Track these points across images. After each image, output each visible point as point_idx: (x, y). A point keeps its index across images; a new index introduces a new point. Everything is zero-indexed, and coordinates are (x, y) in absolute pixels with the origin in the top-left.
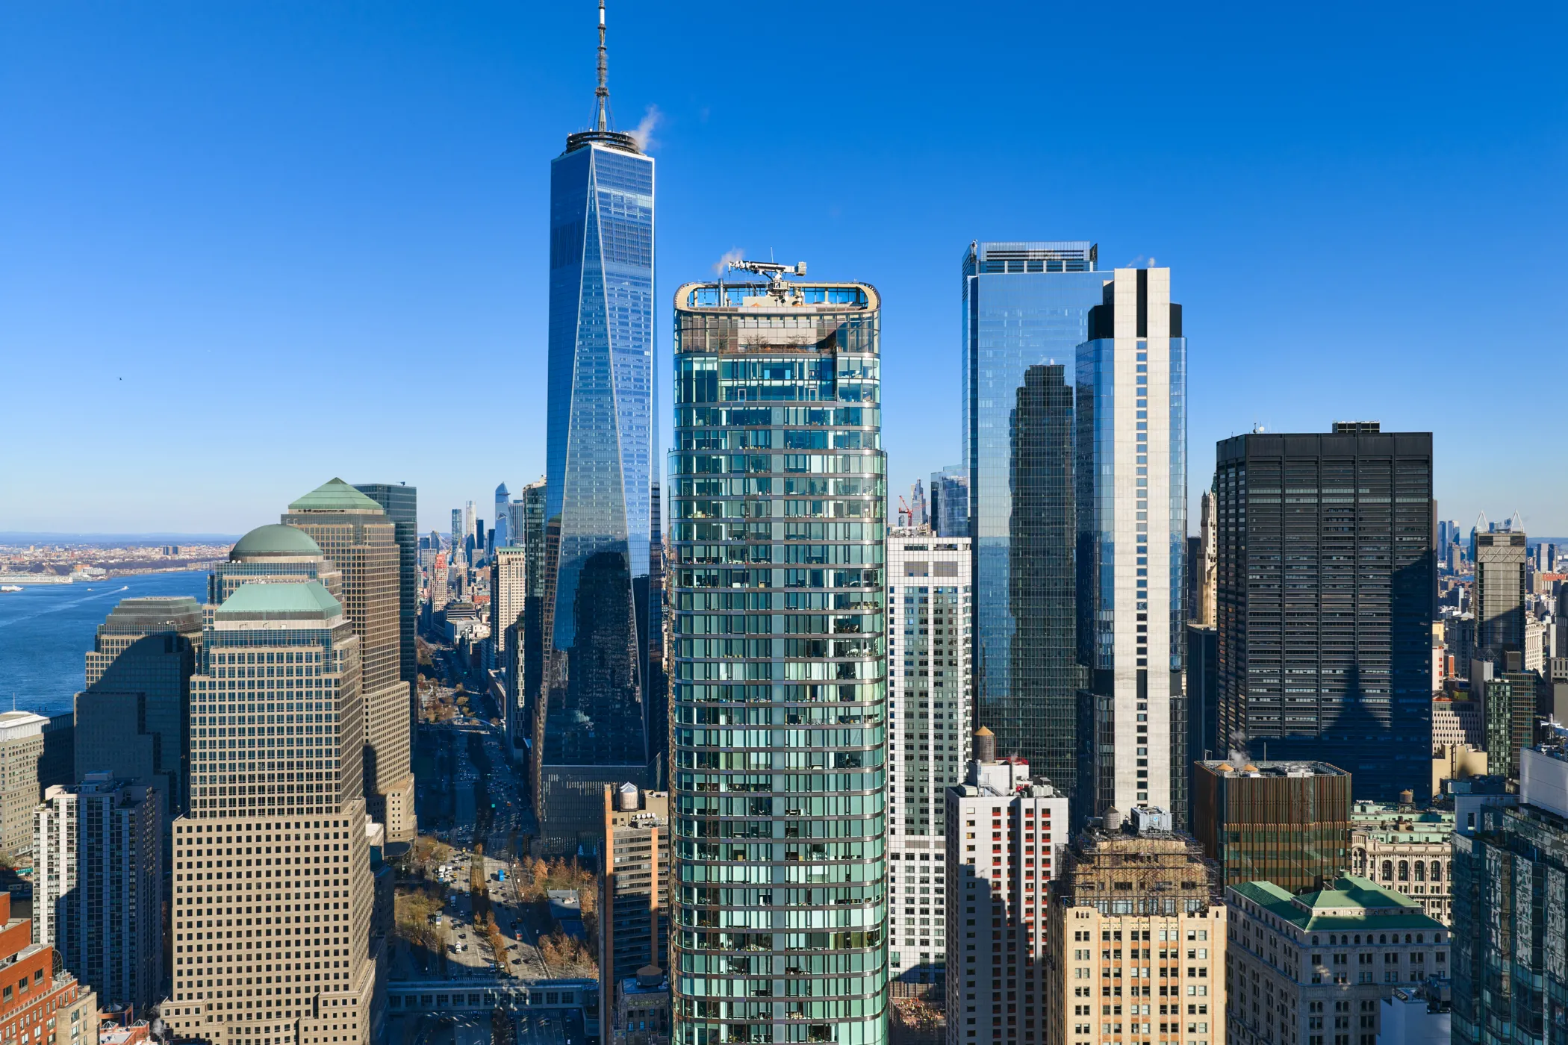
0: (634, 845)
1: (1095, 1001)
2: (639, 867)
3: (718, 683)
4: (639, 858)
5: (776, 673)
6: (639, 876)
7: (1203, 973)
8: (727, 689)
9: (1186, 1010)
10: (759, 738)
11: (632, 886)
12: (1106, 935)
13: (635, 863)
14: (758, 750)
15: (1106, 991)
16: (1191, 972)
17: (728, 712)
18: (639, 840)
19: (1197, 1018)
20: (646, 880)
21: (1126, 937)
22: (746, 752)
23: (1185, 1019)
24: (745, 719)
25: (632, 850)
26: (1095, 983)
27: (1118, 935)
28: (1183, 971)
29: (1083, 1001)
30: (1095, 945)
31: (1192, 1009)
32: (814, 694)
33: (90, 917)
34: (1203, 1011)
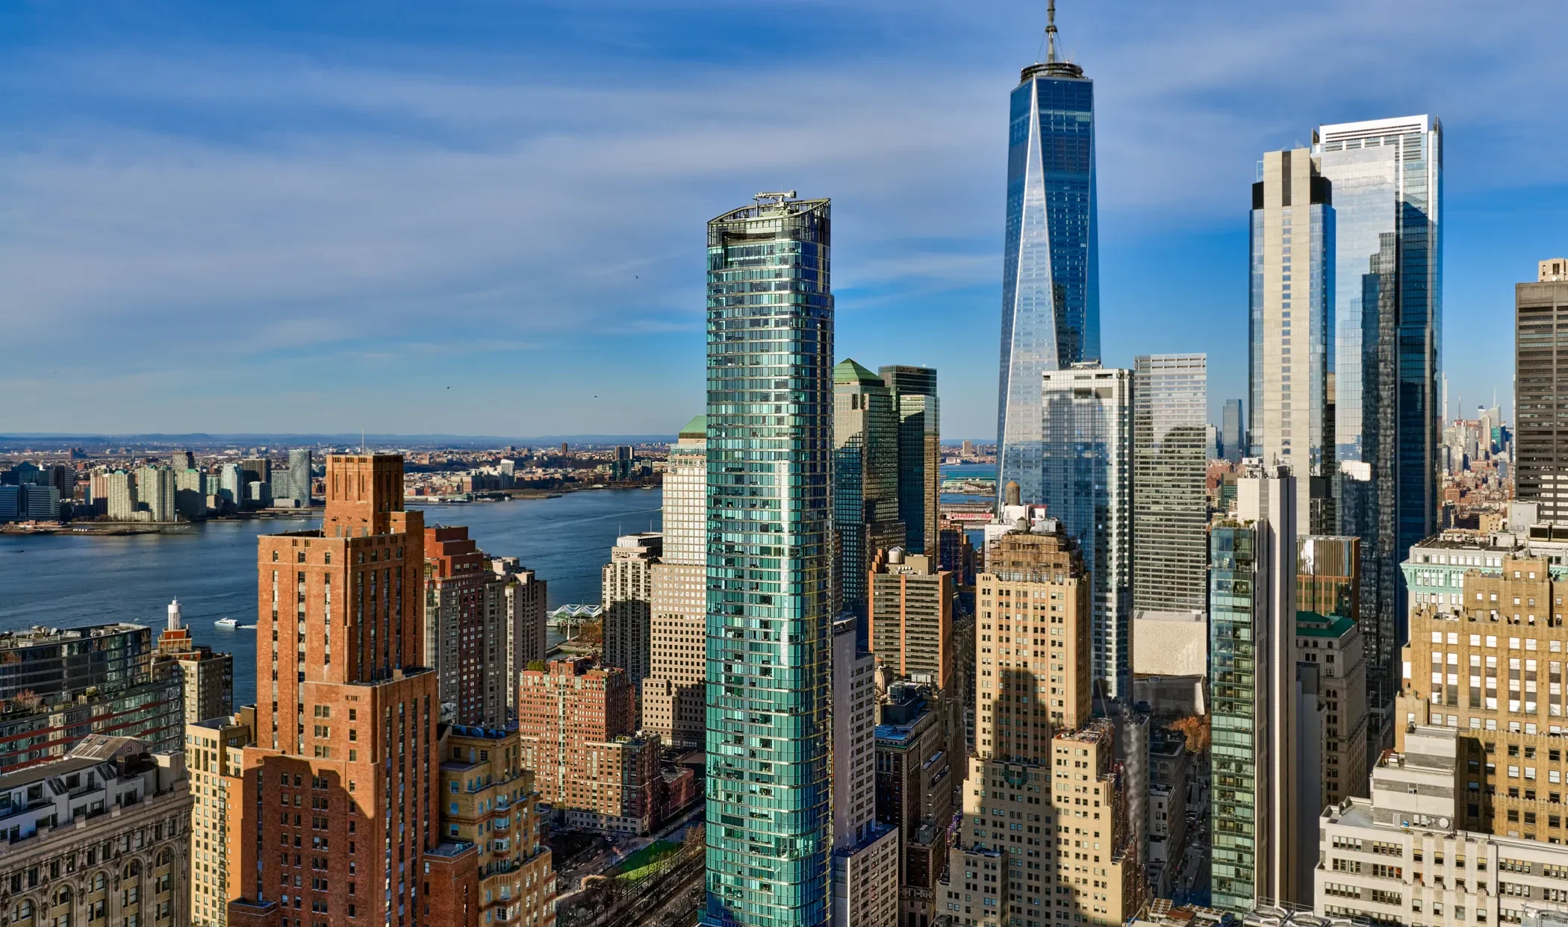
0: (888, 584)
1: (994, 633)
2: (892, 600)
3: (722, 415)
4: (892, 594)
5: (746, 409)
6: (892, 606)
7: (1061, 621)
8: (726, 417)
9: (1050, 643)
10: (739, 444)
11: (887, 612)
12: (1001, 592)
13: (890, 597)
14: (738, 450)
15: (1001, 627)
16: (1053, 620)
17: (726, 430)
18: (892, 581)
19: (1056, 649)
20: (897, 610)
21: (1013, 594)
22: (733, 451)
23: (1050, 650)
24: (733, 433)
25: (887, 587)
26: (993, 622)
27: (1008, 593)
28: (1048, 619)
29: (986, 632)
30: (994, 597)
31: (1053, 643)
32: (764, 421)
33: (633, 639)
34: (1060, 645)
